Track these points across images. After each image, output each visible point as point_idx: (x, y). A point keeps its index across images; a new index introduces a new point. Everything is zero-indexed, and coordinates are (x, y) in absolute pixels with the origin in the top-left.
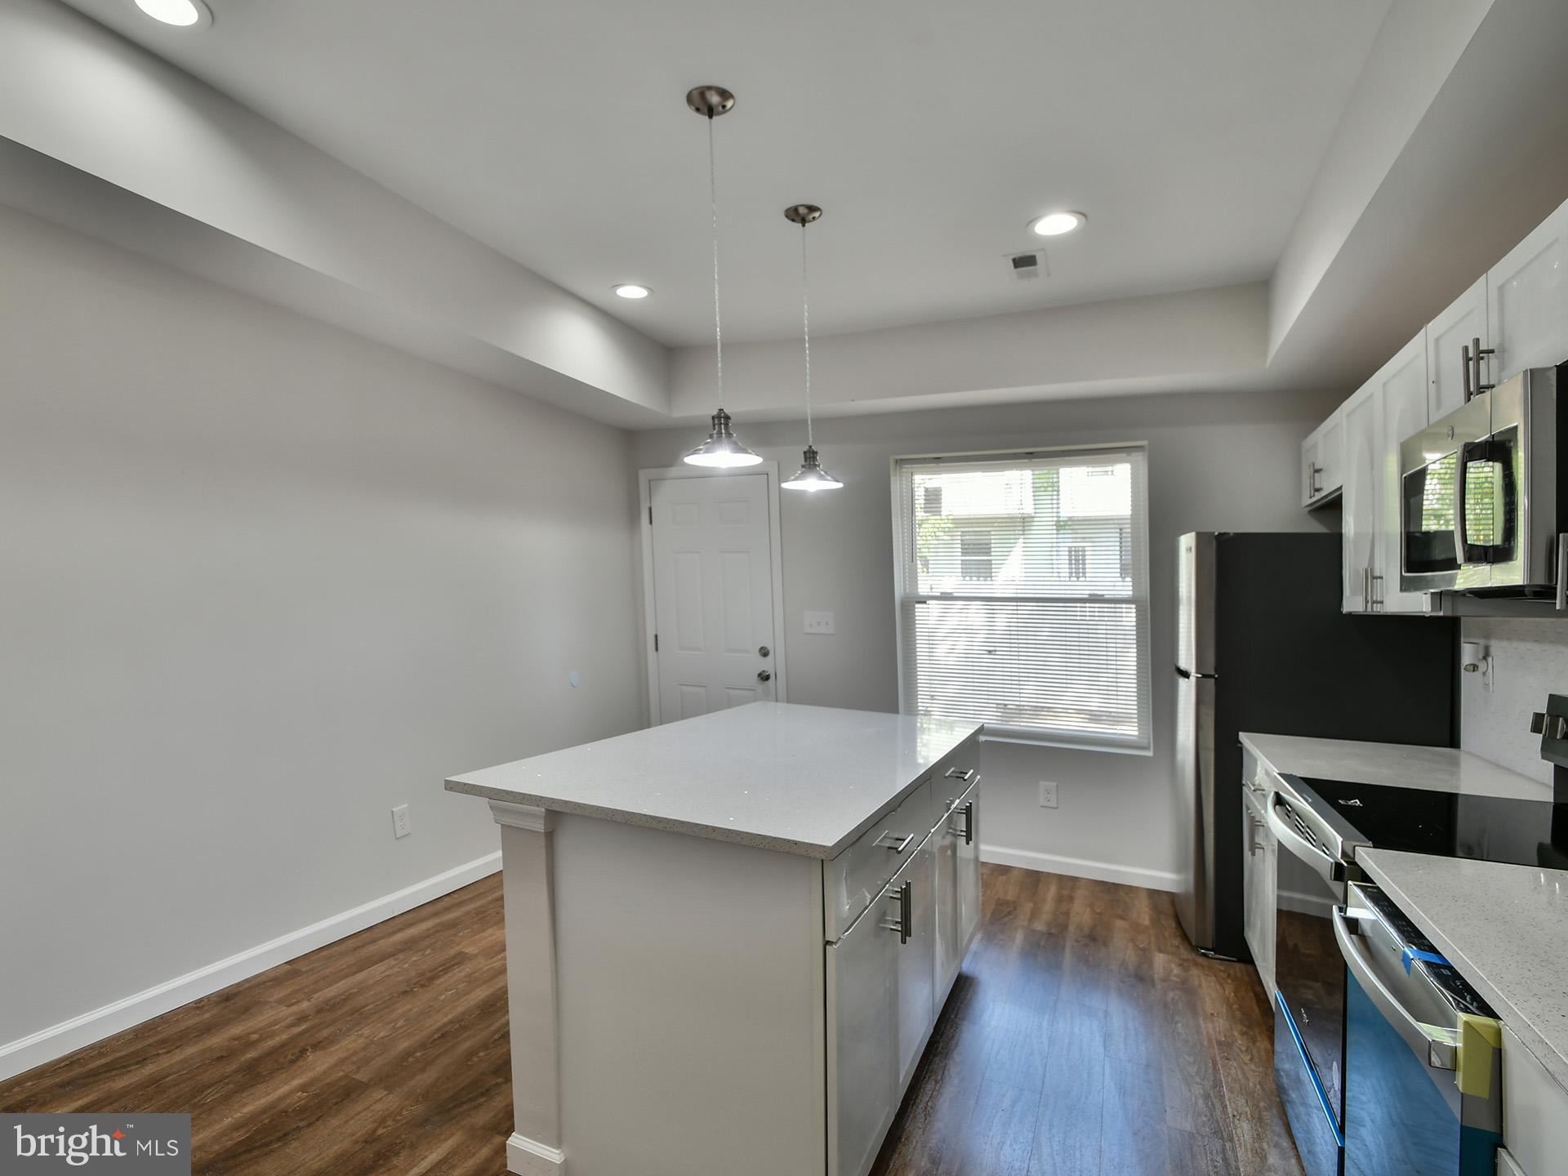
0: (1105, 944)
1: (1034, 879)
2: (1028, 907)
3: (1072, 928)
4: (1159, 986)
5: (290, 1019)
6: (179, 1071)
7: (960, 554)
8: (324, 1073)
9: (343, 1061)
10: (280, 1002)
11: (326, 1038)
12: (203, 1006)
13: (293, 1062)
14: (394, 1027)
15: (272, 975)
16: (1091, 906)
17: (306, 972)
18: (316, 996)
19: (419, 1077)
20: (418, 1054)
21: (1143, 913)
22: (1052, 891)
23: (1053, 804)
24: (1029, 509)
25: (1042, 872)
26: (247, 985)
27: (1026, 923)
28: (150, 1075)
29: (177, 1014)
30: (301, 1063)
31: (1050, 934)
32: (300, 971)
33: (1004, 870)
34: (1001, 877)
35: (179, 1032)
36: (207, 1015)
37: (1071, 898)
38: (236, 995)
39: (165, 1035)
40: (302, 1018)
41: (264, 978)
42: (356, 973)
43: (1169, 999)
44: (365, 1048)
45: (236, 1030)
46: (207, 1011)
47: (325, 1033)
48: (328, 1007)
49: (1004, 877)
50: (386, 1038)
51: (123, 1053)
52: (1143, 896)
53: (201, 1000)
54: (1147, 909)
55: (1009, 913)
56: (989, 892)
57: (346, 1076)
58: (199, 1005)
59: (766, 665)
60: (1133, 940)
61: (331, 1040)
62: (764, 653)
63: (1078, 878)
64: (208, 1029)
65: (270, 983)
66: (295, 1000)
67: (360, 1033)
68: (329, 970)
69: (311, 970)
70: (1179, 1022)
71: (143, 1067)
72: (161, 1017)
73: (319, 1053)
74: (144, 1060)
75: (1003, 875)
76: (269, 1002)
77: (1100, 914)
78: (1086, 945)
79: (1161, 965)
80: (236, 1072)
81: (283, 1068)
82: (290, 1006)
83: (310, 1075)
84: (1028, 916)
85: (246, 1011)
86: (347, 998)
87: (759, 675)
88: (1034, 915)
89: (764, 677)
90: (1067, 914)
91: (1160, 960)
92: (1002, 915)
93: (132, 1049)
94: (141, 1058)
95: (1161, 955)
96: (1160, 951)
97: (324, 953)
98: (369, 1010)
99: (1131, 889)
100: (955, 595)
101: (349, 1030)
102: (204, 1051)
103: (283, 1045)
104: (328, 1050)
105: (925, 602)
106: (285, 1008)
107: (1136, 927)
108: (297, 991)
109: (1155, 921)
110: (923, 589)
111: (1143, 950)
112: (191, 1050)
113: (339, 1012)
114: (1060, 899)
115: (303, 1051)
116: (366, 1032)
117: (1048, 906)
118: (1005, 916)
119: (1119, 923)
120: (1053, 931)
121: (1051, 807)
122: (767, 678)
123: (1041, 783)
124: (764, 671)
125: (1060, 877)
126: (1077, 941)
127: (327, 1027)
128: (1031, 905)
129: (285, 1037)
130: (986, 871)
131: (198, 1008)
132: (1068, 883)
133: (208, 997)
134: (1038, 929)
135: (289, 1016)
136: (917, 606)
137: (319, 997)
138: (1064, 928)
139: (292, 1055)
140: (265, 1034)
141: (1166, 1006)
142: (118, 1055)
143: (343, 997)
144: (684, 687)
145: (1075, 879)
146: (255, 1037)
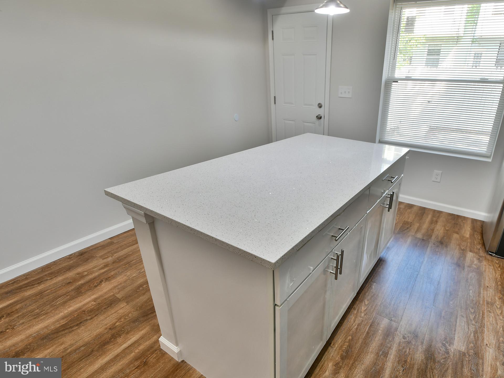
0: (446, 246)
1: (423, 211)
2: (417, 225)
3: (433, 237)
4: (466, 269)
5: (101, 265)
6: (51, 289)
7: (426, 55)
8: (106, 293)
9: (115, 287)
10: (101, 257)
11: (112, 276)
12: (72, 257)
13: (96, 286)
14: (139, 272)
15: (102, 244)
16: (444, 226)
17: (115, 243)
18: (115, 255)
19: (141, 298)
20: (145, 286)
21: (467, 231)
22: (428, 218)
23: (438, 180)
24: (461, 33)
25: (427, 208)
26: (91, 248)
27: (414, 234)
28: (41, 289)
29: (60, 261)
30: (98, 287)
31: (423, 240)
32: (114, 242)
33: (410, 206)
34: (408, 210)
35: (58, 269)
36: (72, 262)
37: (437, 222)
38: (85, 253)
39: (53, 270)
40: (106, 266)
41: (98, 245)
42: (134, 244)
43: (469, 277)
44: (125, 282)
45: (80, 270)
46: (72, 260)
47: (112, 273)
48: (118, 261)
49: (410, 210)
50: (135, 277)
51: (34, 278)
52: (469, 222)
53: (72, 255)
54: (469, 229)
55: (408, 228)
56: (401, 217)
57: (114, 295)
58: (70, 257)
59: (320, 112)
60: (459, 245)
61: (113, 277)
62: (320, 106)
63: (442, 212)
64: (69, 268)
65: (100, 248)
66: (106, 256)
67: (126, 274)
68: (124, 243)
69: (118, 242)
70: (471, 290)
71: (39, 285)
72: (54, 262)
73: (107, 283)
74: (41, 282)
75: (409, 209)
76: (97, 257)
77: (448, 230)
78: (438, 246)
79: (470, 258)
80: (72, 290)
81: (90, 289)
82: (104, 259)
83: (100, 293)
84: (416, 230)
85: (87, 260)
86: (127, 256)
87: (317, 116)
88: (418, 230)
89: (319, 118)
90: (433, 230)
91: (470, 255)
92: (404, 229)
93: (38, 277)
94: (39, 281)
95: (471, 253)
96: (471, 251)
97: (125, 235)
98: (133, 263)
99: (465, 218)
100: (413, 78)
101: (123, 272)
102: (65, 279)
103: (95, 278)
104: (111, 282)
105: (397, 82)
106: (102, 260)
107: (462, 238)
108: (109, 252)
109: (472, 235)
110: (397, 75)
111: (463, 250)
112: (60, 278)
113: (122, 263)
114: (432, 222)
115: (101, 282)
116: (128, 273)
117: (425, 226)
118: (405, 230)
119: (455, 236)
120: (425, 238)
121: (437, 182)
122: (321, 118)
123: (435, 171)
124: (319, 115)
125: (434, 211)
126: (434, 244)
127: (114, 270)
128: (418, 224)
129: (97, 274)
130: (402, 206)
131: (69, 258)
132: (437, 214)
133: (75, 253)
134: (418, 237)
135: (102, 264)
136: (393, 83)
137: (116, 255)
138: (430, 236)
139: (96, 283)
140: (90, 272)
141: (467, 280)
142: (32, 279)
143: (125, 256)
144: (286, 121)
145: (440, 212)
146: (86, 273)
